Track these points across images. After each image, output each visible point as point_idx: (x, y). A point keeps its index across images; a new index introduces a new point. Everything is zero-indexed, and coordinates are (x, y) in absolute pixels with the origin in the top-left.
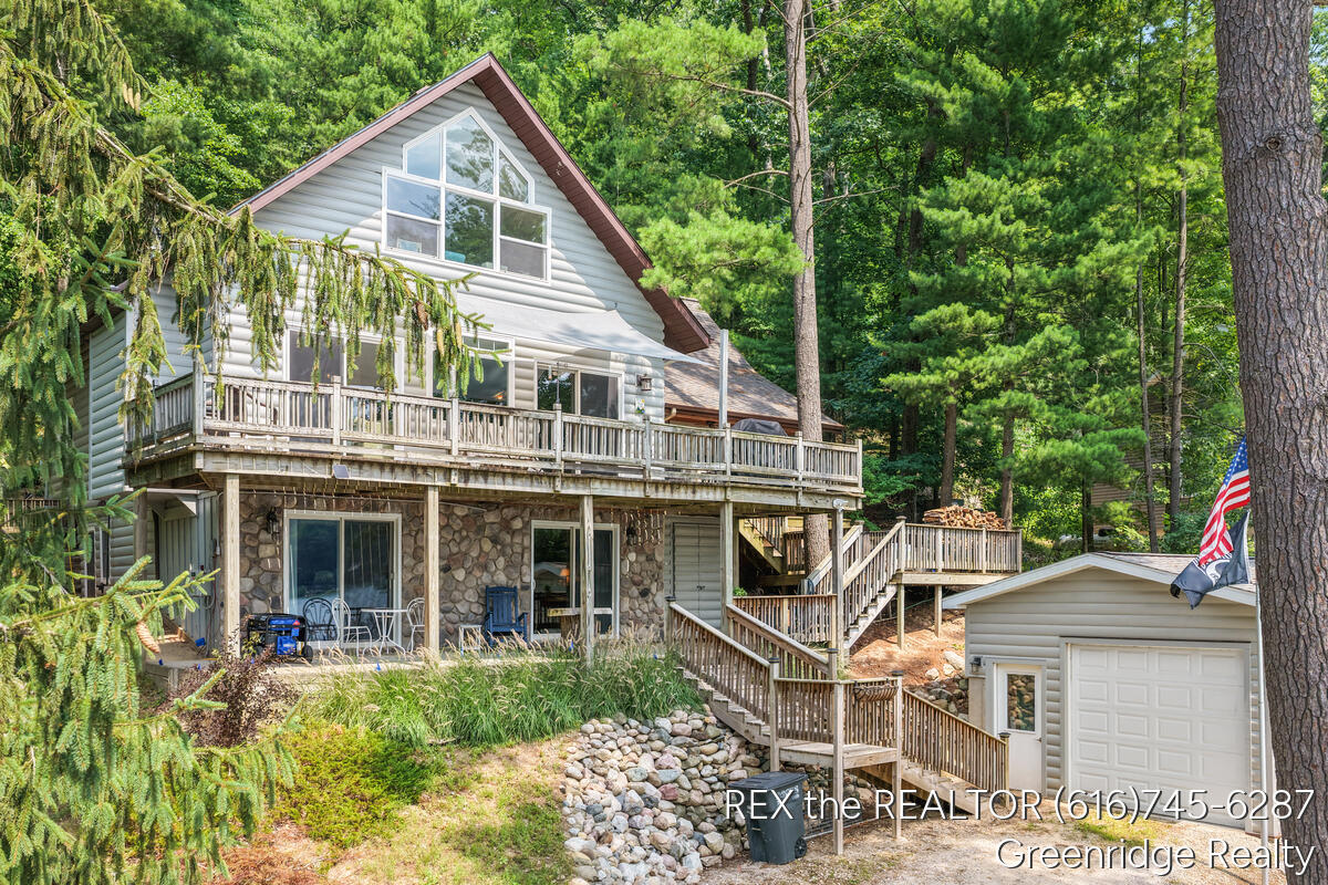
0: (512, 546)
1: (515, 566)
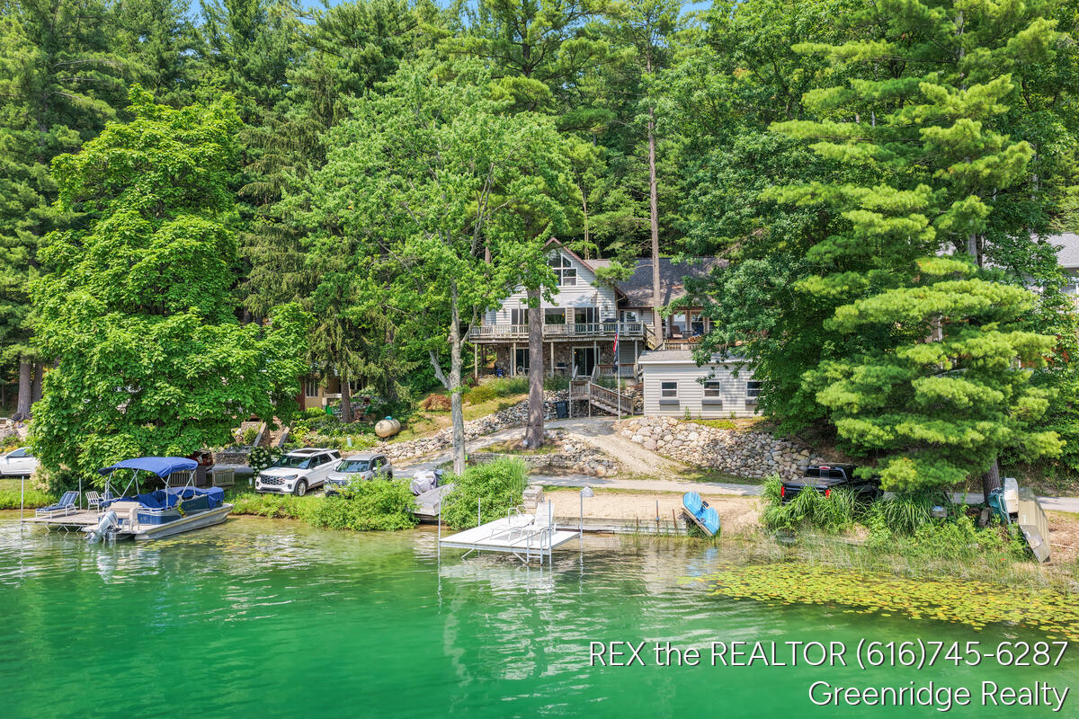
1: (568, 358)
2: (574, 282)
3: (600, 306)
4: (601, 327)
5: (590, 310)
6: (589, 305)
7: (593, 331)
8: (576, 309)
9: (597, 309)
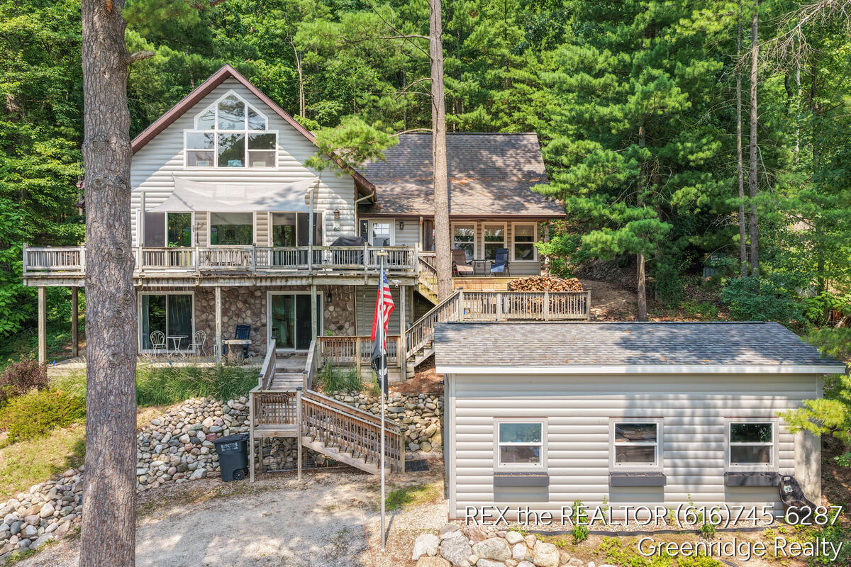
0: (254, 305)
1: (257, 315)
2: (271, 162)
3: (324, 210)
4: (327, 255)
5: (303, 217)
6: (301, 207)
7: (310, 264)
8: (276, 215)
9: (317, 216)
